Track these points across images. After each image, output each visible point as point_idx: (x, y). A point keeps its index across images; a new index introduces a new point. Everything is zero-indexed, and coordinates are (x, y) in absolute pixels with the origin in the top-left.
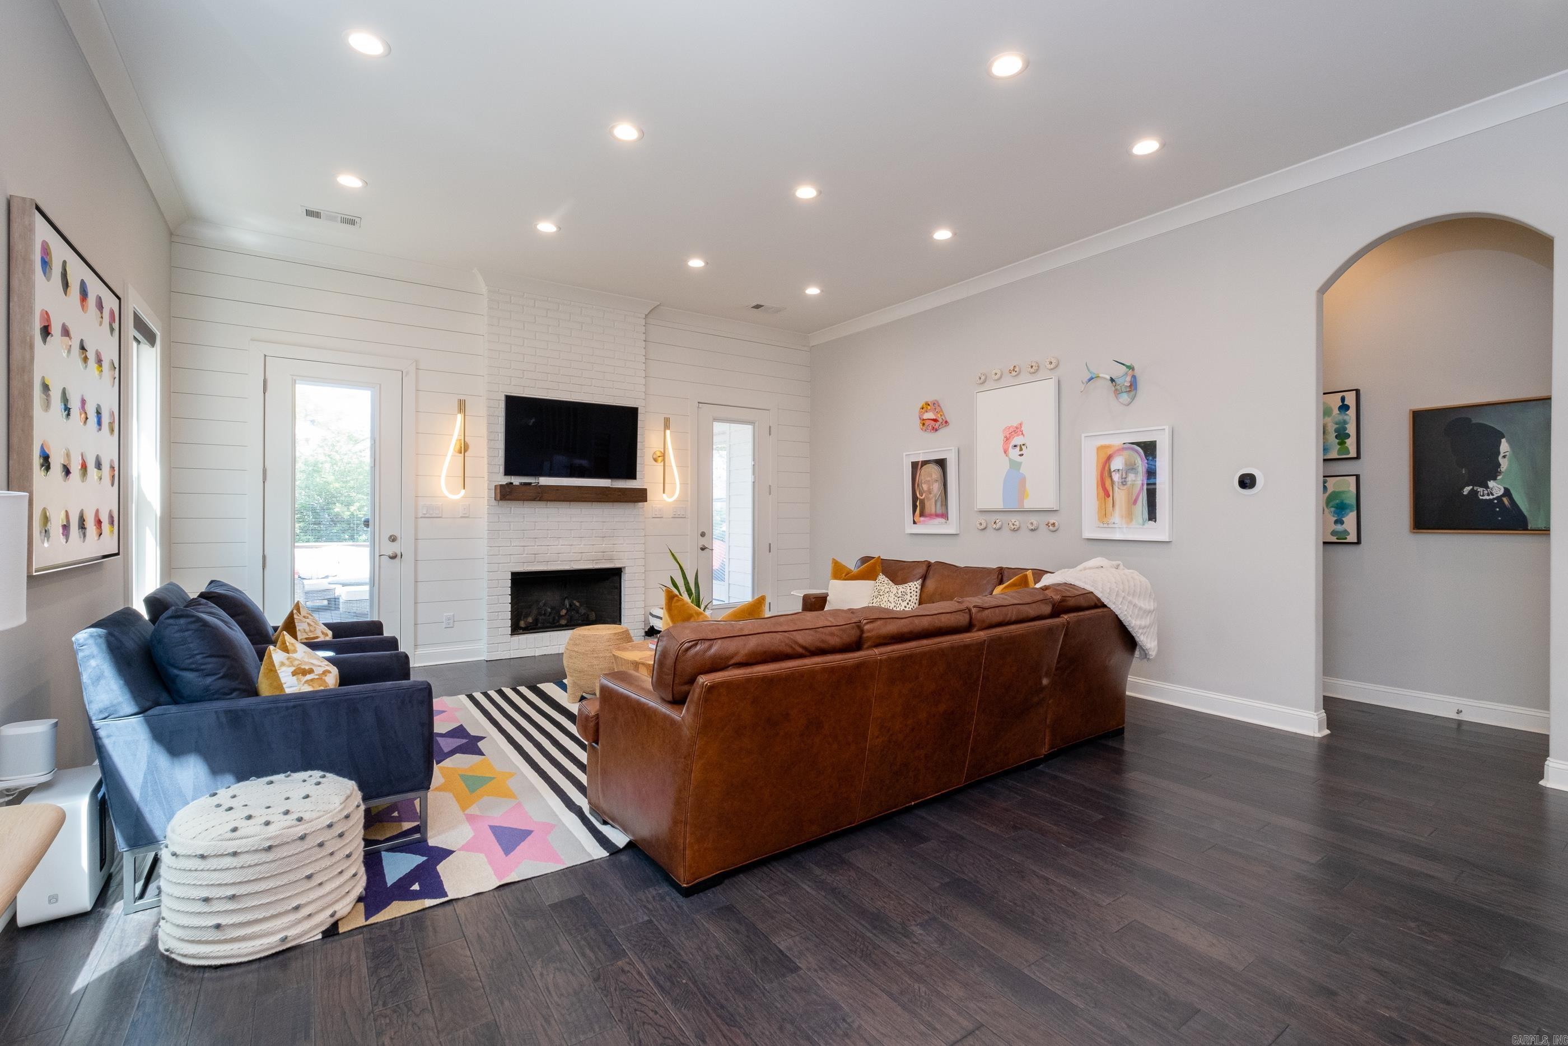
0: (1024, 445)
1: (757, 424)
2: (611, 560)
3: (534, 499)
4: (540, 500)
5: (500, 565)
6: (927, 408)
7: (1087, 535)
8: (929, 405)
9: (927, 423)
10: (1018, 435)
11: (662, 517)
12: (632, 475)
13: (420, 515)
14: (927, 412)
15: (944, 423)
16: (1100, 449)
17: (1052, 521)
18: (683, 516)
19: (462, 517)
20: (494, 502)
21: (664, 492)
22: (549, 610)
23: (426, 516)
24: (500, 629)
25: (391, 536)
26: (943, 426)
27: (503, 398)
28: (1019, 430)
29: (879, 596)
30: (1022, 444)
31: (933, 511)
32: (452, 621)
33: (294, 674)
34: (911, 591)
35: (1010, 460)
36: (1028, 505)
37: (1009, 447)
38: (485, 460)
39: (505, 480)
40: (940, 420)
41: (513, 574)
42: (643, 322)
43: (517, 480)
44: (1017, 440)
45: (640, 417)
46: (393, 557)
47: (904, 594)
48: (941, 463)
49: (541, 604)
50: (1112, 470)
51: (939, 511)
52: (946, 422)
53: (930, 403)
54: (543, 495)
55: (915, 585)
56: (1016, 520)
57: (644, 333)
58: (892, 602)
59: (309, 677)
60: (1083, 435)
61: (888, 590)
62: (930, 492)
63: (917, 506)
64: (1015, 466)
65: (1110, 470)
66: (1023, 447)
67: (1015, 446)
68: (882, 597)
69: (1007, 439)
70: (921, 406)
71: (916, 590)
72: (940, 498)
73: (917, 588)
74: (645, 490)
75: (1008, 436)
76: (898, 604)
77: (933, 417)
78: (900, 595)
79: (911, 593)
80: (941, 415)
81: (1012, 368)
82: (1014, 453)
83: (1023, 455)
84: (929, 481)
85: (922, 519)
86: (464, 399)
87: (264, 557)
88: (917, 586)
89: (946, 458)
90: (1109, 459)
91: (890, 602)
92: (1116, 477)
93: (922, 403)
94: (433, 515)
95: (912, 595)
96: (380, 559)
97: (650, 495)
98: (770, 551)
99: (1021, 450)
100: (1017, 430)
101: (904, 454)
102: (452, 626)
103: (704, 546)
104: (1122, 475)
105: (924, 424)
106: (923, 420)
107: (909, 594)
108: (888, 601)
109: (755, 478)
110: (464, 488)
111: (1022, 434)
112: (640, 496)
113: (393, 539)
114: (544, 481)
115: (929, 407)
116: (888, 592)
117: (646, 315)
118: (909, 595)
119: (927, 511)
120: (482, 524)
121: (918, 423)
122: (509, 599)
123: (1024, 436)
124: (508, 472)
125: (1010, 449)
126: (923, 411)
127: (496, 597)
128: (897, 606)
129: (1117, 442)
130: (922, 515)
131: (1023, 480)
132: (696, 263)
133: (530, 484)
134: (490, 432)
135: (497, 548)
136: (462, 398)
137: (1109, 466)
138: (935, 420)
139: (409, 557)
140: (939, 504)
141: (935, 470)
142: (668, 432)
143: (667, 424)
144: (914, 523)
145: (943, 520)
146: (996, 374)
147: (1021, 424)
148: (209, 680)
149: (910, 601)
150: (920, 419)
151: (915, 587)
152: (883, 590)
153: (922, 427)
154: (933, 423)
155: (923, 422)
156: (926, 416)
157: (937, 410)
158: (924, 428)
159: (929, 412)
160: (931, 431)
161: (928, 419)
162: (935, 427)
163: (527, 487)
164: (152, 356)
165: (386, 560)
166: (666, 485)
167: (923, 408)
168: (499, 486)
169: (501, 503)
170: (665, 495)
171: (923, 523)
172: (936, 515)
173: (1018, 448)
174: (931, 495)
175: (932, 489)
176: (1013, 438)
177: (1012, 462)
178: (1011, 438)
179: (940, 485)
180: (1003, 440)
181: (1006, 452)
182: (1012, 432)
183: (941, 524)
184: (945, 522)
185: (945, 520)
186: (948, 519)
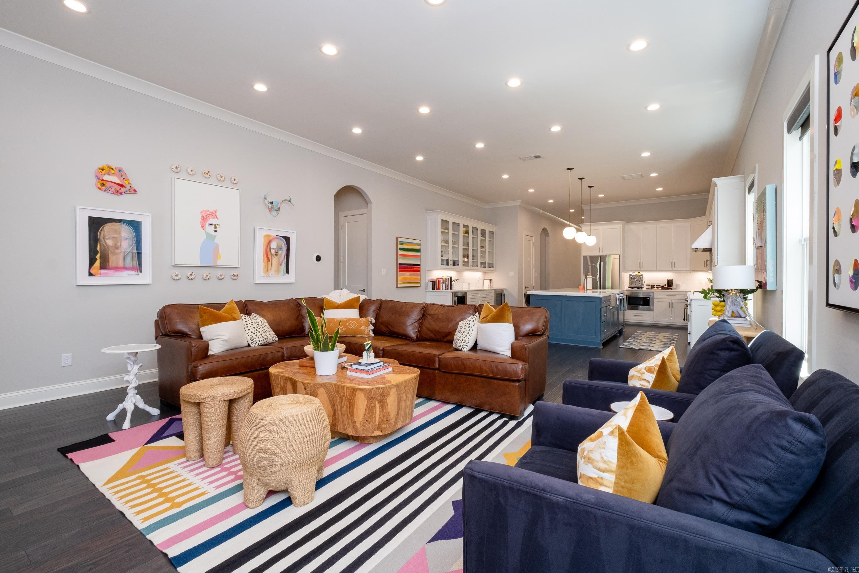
0: (218, 225)
6: (109, 171)
7: (258, 280)
8: (113, 169)
9: (108, 185)
10: (213, 218)
14: (108, 174)
15: (132, 190)
16: (265, 236)
17: (234, 274)
26: (131, 192)
30: (216, 224)
35: (206, 232)
36: (220, 263)
37: (206, 224)
40: (128, 187)
44: (213, 221)
48: (135, 226)
50: (271, 248)
51: (129, 265)
52: (135, 191)
56: (208, 272)
60: (257, 228)
62: (116, 247)
63: (96, 259)
64: (210, 237)
66: (217, 226)
67: (211, 224)
69: (204, 219)
70: (101, 167)
72: (130, 254)
75: (205, 216)
77: (119, 182)
80: (128, 183)
81: (207, 172)
82: (211, 229)
83: (217, 231)
84: (116, 238)
85: (102, 271)
89: (140, 222)
90: (270, 242)
92: (273, 252)
93: (102, 164)
99: (215, 227)
100: (213, 214)
101: (79, 207)
104: (276, 251)
106: (103, 180)
111: (217, 218)
115: (112, 172)
119: (112, 263)
121: (93, 181)
123: (218, 219)
125: (207, 226)
126: (103, 172)
130: (104, 266)
131: (217, 248)
137: (270, 245)
138: (122, 186)
140: (129, 259)
141: (123, 229)
144: (91, 274)
145: (134, 273)
146: (191, 170)
147: (216, 211)
150: (98, 178)
153: (100, 186)
154: (118, 187)
155: (103, 183)
156: (106, 178)
157: (124, 177)
158: (103, 188)
159: (112, 175)
160: (114, 193)
161: (110, 182)
162: (120, 191)
167: (103, 170)
171: (105, 275)
172: (124, 268)
173: (213, 226)
174: (119, 251)
175: (120, 245)
176: (210, 219)
177: (207, 234)
178: (208, 218)
179: (131, 243)
180: (201, 219)
181: (203, 227)
182: (208, 215)
183: (132, 275)
184: (137, 274)
185: (137, 273)
186: (141, 272)
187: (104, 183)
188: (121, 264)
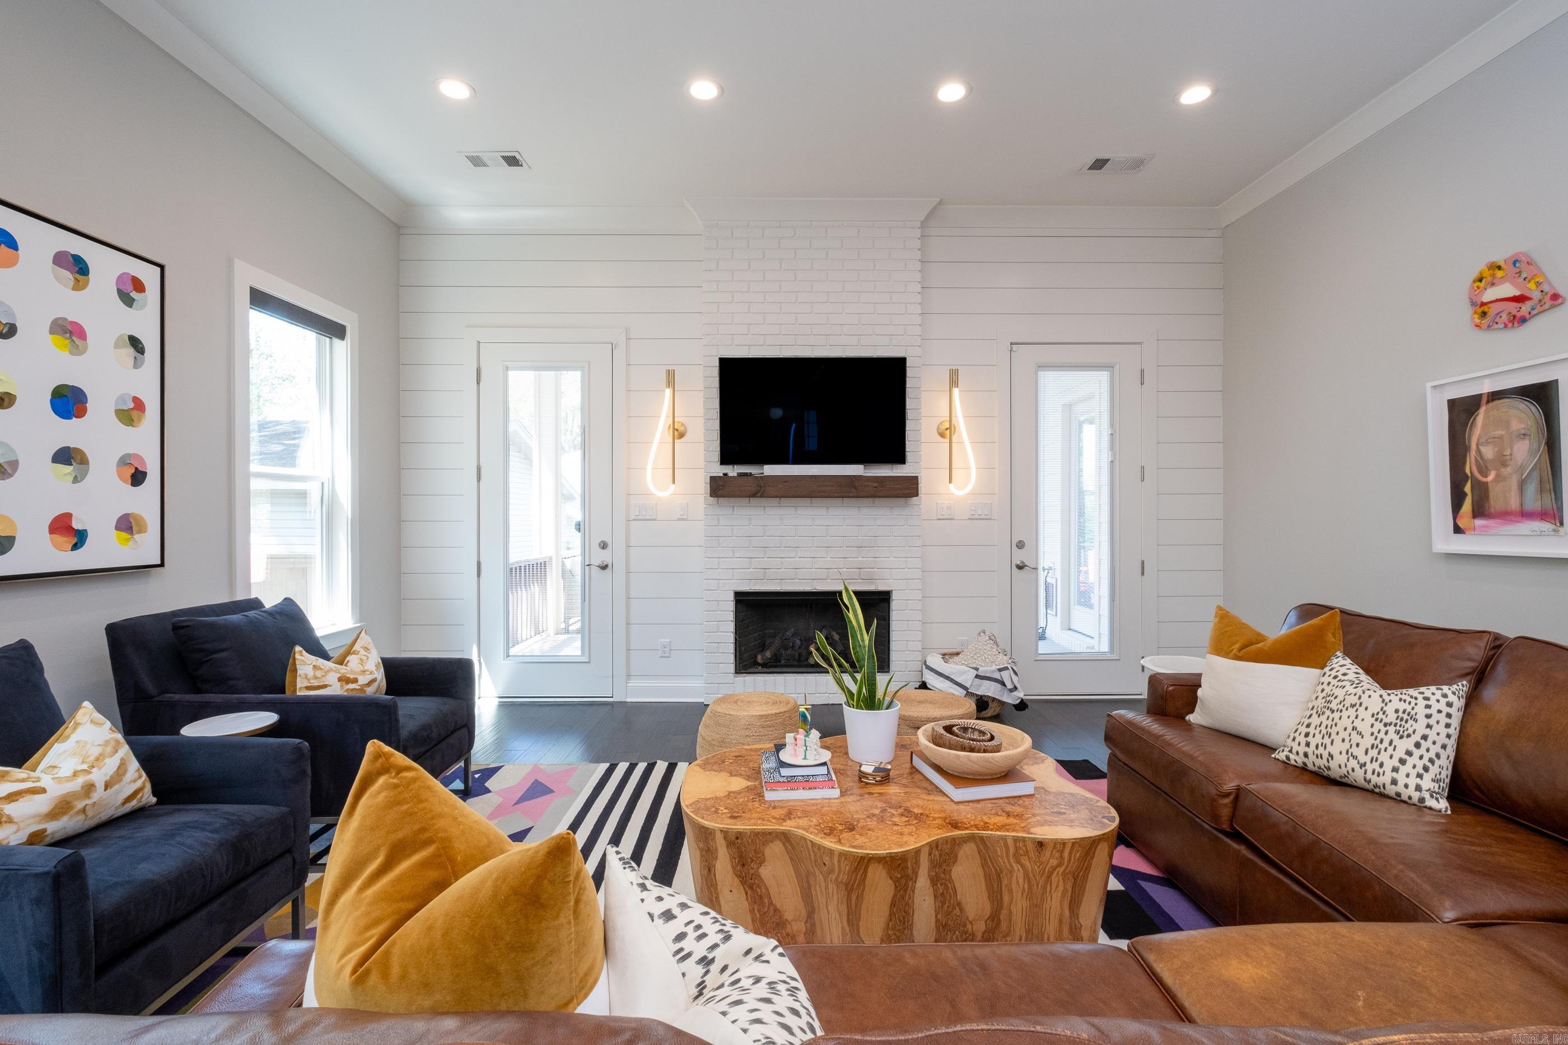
1: (1117, 368)
2: (871, 580)
3: (754, 495)
4: (761, 497)
5: (721, 581)
6: (1493, 276)
8: (1499, 268)
9: (1492, 310)
11: (952, 519)
12: (899, 456)
13: (632, 517)
14: (1493, 284)
15: (1547, 298)
18: (988, 517)
19: (679, 519)
20: (710, 499)
21: (950, 481)
22: (798, 642)
23: (639, 517)
24: (720, 665)
25: (600, 544)
26: (1547, 306)
27: (717, 363)
29: (1328, 713)
32: (667, 650)
34: (1428, 711)
38: (702, 447)
39: (719, 470)
40: (1536, 295)
41: (737, 594)
42: (918, 233)
43: (733, 471)
45: (910, 372)
46: (604, 567)
47: (1405, 717)
48: (1539, 394)
49: (789, 633)
51: (1534, 505)
52: (1555, 297)
53: (1502, 264)
54: (761, 489)
55: (1445, 696)
57: (919, 250)
58: (1367, 733)
61: (1356, 700)
62: (1502, 461)
63: (1465, 495)
68: (1337, 715)
70: (1475, 274)
71: (1446, 710)
72: (1536, 474)
73: (1449, 705)
74: (917, 477)
76: (1386, 744)
77: (1517, 293)
78: (1392, 717)
79: (1430, 715)
80: (1538, 284)
84: (1501, 438)
85: (1479, 522)
86: (673, 368)
87: (479, 564)
88: (1452, 698)
89: (1557, 381)
91: (1360, 733)
93: (1479, 266)
94: (647, 516)
95: (1432, 721)
96: (590, 569)
97: (923, 486)
98: (1143, 574)
101: (1429, 385)
102: (668, 655)
103: (1022, 562)
105: (1484, 314)
106: (1483, 304)
107: (1421, 717)
108: (1354, 729)
109: (1114, 455)
110: (674, 483)
112: (908, 488)
113: (604, 546)
114: (771, 470)
115: (1499, 274)
116: (1353, 706)
117: (922, 222)
118: (1423, 721)
119: (1496, 502)
120: (699, 529)
121: (1466, 313)
122: (731, 626)
124: (726, 459)
126: (1482, 285)
127: (716, 623)
128: (1382, 747)
130: (1479, 512)
132: (952, 92)
133: (750, 475)
134: (707, 409)
135: (716, 559)
136: (670, 368)
138: (1521, 299)
139: (619, 567)
140: (1531, 489)
141: (1520, 412)
142: (956, 391)
143: (954, 380)
144: (1458, 530)
145: (1546, 526)
149: (1425, 737)
150: (1473, 304)
151: (1443, 701)
152: (1340, 698)
153: (1477, 321)
154: (1512, 306)
155: (1482, 309)
156: (1490, 294)
157: (1524, 275)
158: (1485, 322)
159: (1501, 283)
160: (1506, 326)
161: (1497, 300)
162: (1519, 315)
163: (745, 478)
164: (341, 348)
165: (596, 571)
166: (954, 471)
167: (1480, 281)
168: (713, 479)
169: (721, 500)
170: (951, 485)
171: (1484, 531)
172: (1525, 515)
174: (1509, 469)
175: (1511, 455)
179: (1535, 446)
183: (1541, 534)
184: (1554, 530)
185: (1554, 527)
186: (1562, 524)
187: (1485, 308)
188: (1514, 504)
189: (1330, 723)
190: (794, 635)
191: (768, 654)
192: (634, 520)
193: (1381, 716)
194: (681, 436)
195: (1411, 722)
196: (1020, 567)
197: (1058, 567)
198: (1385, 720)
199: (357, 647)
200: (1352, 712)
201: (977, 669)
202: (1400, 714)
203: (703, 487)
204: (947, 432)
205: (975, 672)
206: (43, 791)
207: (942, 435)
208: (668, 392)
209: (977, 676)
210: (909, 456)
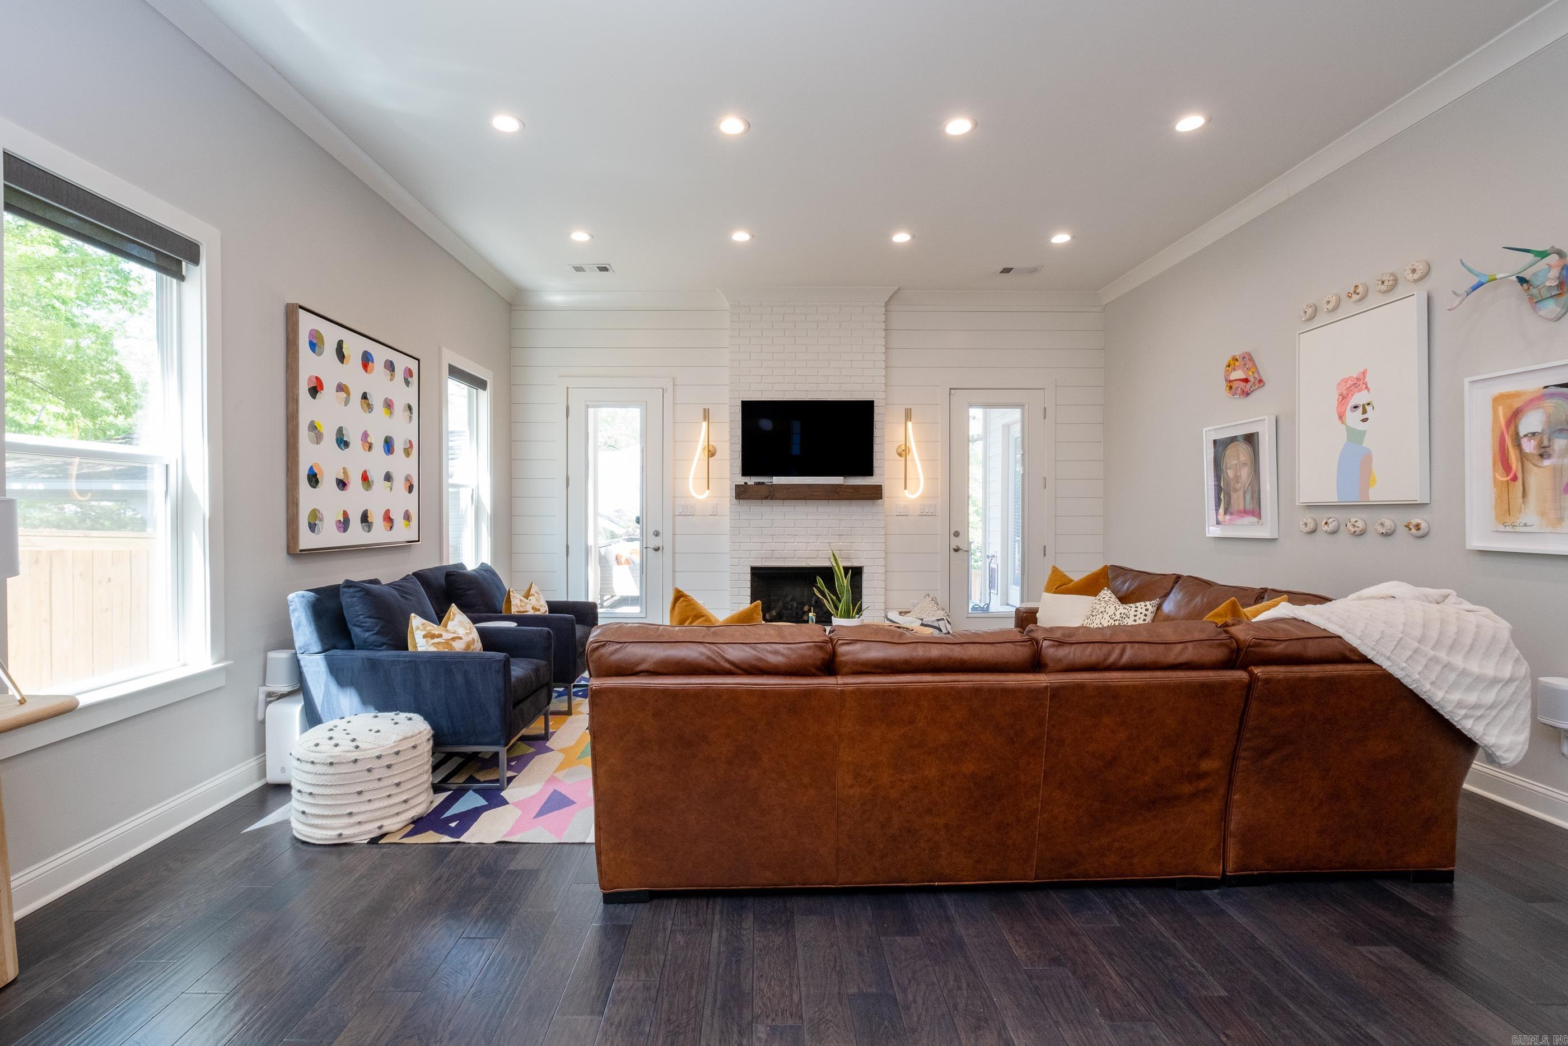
0: (1369, 404)
1: (1026, 407)
2: (849, 558)
3: (766, 498)
4: (771, 499)
5: (739, 559)
6: (1234, 364)
7: (1475, 542)
8: (1237, 360)
9: (1235, 385)
10: (1360, 391)
11: (907, 515)
12: (869, 472)
13: (677, 514)
14: (1234, 370)
15: (1257, 382)
16: (1498, 400)
17: (1415, 521)
18: (933, 514)
19: (711, 515)
20: (735, 501)
21: (905, 488)
22: (796, 606)
23: (683, 514)
25: (654, 533)
26: (1257, 386)
27: (740, 404)
28: (1361, 382)
29: (1092, 617)
30: (1365, 403)
31: (1241, 507)
33: (425, 636)
34: (1136, 613)
35: (1348, 428)
36: (1376, 495)
37: (1345, 410)
38: (728, 463)
39: (741, 480)
40: (1252, 379)
41: (753, 569)
42: (883, 310)
43: (752, 480)
44: (1359, 398)
45: (876, 410)
46: (657, 549)
47: (1124, 616)
48: (1251, 439)
49: (789, 598)
50: (1522, 434)
51: (1249, 507)
52: (1260, 381)
53: (1238, 357)
54: (772, 494)
55: (1146, 606)
56: (1359, 519)
57: (884, 322)
59: (436, 640)
60: (1467, 380)
61: (1102, 609)
62: (1237, 478)
63: (1221, 500)
64: (1355, 437)
65: (1517, 434)
66: (1367, 407)
67: (1356, 407)
68: (1095, 617)
69: (1344, 398)
70: (1226, 363)
71: (1144, 612)
72: (1250, 488)
73: (1147, 610)
74: (881, 486)
75: (1345, 393)
77: (1243, 376)
78: (1118, 617)
79: (1135, 616)
80: (1253, 373)
81: (1352, 290)
82: (1354, 418)
83: (1367, 419)
84: (1236, 466)
85: (1227, 517)
86: (708, 407)
88: (1149, 607)
89: (1258, 433)
90: (1515, 417)
92: (1529, 446)
93: (1227, 359)
94: (688, 513)
95: (1137, 618)
96: (647, 550)
97: (885, 492)
99: (1364, 412)
100: (1359, 383)
101: (1205, 430)
103: (958, 547)
104: (1541, 442)
105: (1231, 388)
106: (1231, 381)
107: (1132, 617)
108: (1101, 623)
109: (1025, 469)
110: (708, 489)
111: (1367, 388)
112: (875, 493)
113: (657, 534)
114: (777, 480)
115: (1237, 364)
116: (1102, 613)
117: (886, 303)
119: (1234, 506)
120: (725, 523)
121: (1223, 386)
122: (749, 592)
123: (1369, 390)
124: (745, 473)
125: (1348, 413)
126: (1230, 369)
127: (738, 590)
129: (1533, 385)
130: (1227, 511)
131: (1367, 459)
132: (902, 238)
133: (763, 483)
134: (732, 436)
135: (738, 544)
136: (706, 407)
137: (1516, 427)
138: (1246, 380)
139: (668, 550)
140: (1249, 497)
141: (1240, 453)
142: (910, 424)
143: (908, 415)
144: (1218, 523)
145: (1255, 519)
146: (1328, 302)
147: (1364, 373)
148: (367, 634)
150: (1226, 380)
151: (1144, 608)
152: (1097, 610)
153: (1228, 392)
154: (1242, 384)
155: (1230, 385)
156: (1233, 376)
157: (1247, 366)
158: (1231, 393)
159: (1238, 370)
160: (1240, 396)
161: (1236, 380)
162: (1245, 390)
163: (760, 486)
164: (484, 397)
165: (651, 551)
166: (908, 481)
167: (1229, 366)
168: (737, 486)
169: (742, 501)
170: (906, 491)
171: (1229, 522)
172: (1246, 513)
173: (1360, 409)
174: (1239, 485)
175: (1240, 476)
176: (1353, 395)
177: (1351, 431)
178: (1350, 395)
179: (1250, 471)
180: (1338, 399)
181: (1341, 417)
182: (1350, 387)
183: (1253, 524)
184: (1258, 522)
185: (1258, 519)
186: (1261, 518)
189: (1091, 622)
190: (792, 600)
191: (774, 613)
192: (679, 515)
193: (1113, 616)
194: (713, 455)
195: (1126, 619)
196: (956, 550)
197: (999, 555)
198: (1115, 618)
199: (532, 592)
200: (1101, 615)
201: (922, 620)
202: (1122, 615)
203: (729, 492)
204: (903, 453)
205: (921, 622)
206: (461, 638)
207: (900, 455)
208: (705, 424)
209: (922, 625)
210: (876, 470)
